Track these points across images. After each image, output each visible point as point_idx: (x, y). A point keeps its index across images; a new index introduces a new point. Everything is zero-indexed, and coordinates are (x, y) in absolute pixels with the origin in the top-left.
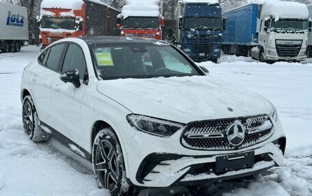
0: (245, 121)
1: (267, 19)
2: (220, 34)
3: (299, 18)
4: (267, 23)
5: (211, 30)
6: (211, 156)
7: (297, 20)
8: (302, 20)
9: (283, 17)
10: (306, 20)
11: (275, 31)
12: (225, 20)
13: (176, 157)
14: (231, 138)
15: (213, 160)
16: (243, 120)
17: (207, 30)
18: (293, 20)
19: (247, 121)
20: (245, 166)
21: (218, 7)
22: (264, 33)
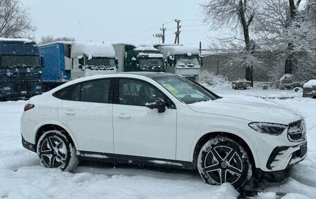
1: (80, 57)
2: (40, 72)
3: (109, 56)
4: (81, 61)
5: (30, 67)
6: (297, 146)
7: (106, 58)
8: (111, 58)
9: (95, 56)
10: (114, 58)
11: (90, 68)
12: (42, 58)
13: (286, 148)
15: (298, 148)
17: (26, 68)
18: (103, 58)
21: (35, 46)
22: (79, 70)
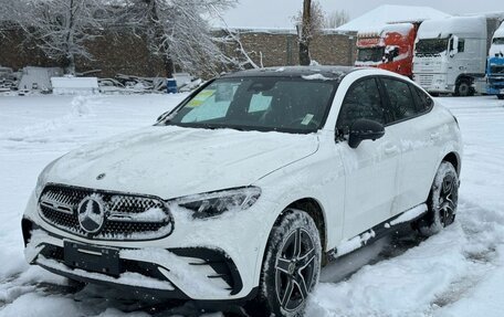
0: (110, 199)
14: (81, 217)
15: (60, 243)
16: (107, 196)
19: (113, 199)
20: (104, 270)
